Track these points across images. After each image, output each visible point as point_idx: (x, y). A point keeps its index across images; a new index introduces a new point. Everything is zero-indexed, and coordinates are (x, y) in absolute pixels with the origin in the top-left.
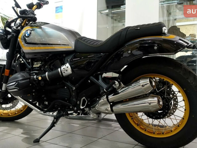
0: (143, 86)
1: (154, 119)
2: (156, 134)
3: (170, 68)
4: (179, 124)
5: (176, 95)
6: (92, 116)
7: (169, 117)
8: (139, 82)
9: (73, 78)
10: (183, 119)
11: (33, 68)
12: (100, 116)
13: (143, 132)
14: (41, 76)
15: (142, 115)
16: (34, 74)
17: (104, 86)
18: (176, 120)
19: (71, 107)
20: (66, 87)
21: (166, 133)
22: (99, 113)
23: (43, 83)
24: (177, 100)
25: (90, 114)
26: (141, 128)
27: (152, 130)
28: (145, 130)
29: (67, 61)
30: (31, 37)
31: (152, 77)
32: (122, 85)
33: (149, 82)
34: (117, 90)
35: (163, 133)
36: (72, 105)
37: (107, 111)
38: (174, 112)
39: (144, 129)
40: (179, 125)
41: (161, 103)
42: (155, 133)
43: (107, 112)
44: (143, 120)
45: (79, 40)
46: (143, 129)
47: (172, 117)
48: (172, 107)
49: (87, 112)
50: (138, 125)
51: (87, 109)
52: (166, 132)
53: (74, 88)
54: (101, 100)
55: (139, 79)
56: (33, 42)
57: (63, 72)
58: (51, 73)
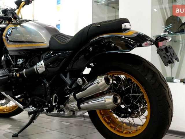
2: (124, 133)
3: (129, 65)
6: (66, 113)
9: (47, 75)
11: (16, 64)
14: (19, 73)
16: (14, 71)
19: (46, 104)
20: (42, 84)
23: (21, 80)
25: (65, 111)
28: (115, 129)
29: (43, 58)
30: (12, 35)
32: (87, 83)
33: (104, 80)
36: (47, 102)
43: (74, 109)
45: (54, 37)
46: (112, 128)
50: (108, 124)
53: (48, 85)
54: (70, 96)
56: (19, 40)
57: (38, 69)
58: (27, 70)
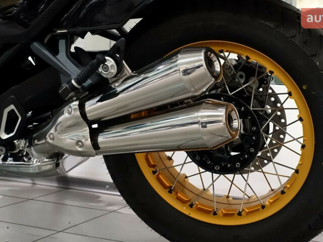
0: (186, 72)
1: (216, 173)
2: (221, 215)
3: (267, 23)
4: (286, 187)
5: (282, 104)
6: (37, 162)
7: (260, 170)
8: (176, 61)
10: (297, 171)
12: (61, 165)
13: (184, 210)
15: (185, 163)
17: (73, 70)
18: (278, 176)
21: (248, 214)
22: (57, 155)
24: (283, 121)
25: (30, 156)
26: (179, 199)
27: (210, 204)
28: (191, 206)
31: (216, 49)
32: (128, 70)
33: (203, 63)
34: (113, 86)
35: (240, 214)
37: (80, 147)
38: (274, 155)
39: (187, 202)
40: (286, 190)
41: (236, 124)
42: (219, 213)
43: (80, 149)
44: (186, 177)
46: (183, 202)
47: (269, 168)
48: (269, 140)
49: (20, 151)
50: (170, 192)
51: (21, 144)
52: (247, 211)
54: (63, 113)
55: (176, 54)
